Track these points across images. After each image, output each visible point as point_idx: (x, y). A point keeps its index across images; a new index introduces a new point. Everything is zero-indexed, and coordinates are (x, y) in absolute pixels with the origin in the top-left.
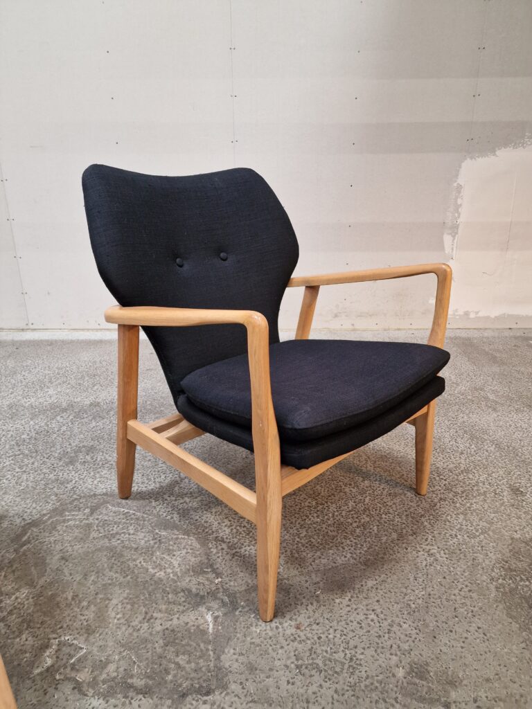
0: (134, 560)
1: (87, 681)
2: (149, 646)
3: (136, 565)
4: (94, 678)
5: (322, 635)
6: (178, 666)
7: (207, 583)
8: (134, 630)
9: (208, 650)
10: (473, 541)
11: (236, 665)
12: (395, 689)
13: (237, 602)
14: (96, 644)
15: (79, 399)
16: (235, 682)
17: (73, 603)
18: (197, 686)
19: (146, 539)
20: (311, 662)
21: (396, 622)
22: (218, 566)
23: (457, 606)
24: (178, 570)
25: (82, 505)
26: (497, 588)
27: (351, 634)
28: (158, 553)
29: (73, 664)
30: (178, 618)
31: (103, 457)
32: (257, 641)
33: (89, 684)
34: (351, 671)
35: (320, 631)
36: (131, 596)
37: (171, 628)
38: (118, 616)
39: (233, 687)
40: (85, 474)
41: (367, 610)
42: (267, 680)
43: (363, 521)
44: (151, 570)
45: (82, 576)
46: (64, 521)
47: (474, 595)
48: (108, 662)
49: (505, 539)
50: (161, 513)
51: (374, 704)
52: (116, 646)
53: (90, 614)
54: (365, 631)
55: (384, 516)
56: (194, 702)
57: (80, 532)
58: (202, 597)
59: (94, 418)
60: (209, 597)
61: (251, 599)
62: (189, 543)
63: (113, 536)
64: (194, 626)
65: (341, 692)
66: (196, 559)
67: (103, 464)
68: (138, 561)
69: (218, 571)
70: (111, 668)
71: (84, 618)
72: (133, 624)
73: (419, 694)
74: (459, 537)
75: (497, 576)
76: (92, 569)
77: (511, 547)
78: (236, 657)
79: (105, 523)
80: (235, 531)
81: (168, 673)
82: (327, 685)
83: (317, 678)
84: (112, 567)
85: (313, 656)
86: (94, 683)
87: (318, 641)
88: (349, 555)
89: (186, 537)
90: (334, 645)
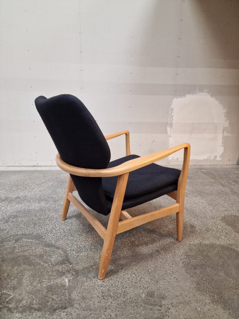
0: (35, 260)
1: (14, 307)
2: (41, 292)
3: (36, 262)
4: (17, 306)
5: (113, 284)
6: (53, 299)
7: (66, 267)
8: (34, 287)
9: (65, 292)
10: (175, 246)
11: (77, 297)
12: (141, 302)
13: (78, 274)
14: (17, 293)
15: (10, 196)
16: (76, 304)
17: (7, 278)
18: (61, 306)
19: (40, 252)
20: (108, 294)
21: (143, 277)
22: (71, 260)
23: (167, 270)
24: (54, 263)
25: (11, 239)
26: (182, 262)
27: (125, 283)
28: (45, 257)
29: (8, 301)
30: (53, 281)
31: (21, 219)
32: (87, 288)
33: (14, 308)
34: (124, 296)
35: (112, 282)
36: (33, 274)
37: (50, 285)
38: (27, 282)
39: (76, 305)
40: (13, 227)
41: (132, 273)
42: (90, 302)
43: (132, 240)
44: (42, 263)
45: (11, 267)
46: (3, 246)
47: (174, 266)
48: (23, 300)
49: (187, 244)
50: (47, 241)
51: (132, 308)
52: (26, 293)
53: (15, 282)
54: (130, 281)
55: (140, 238)
56: (59, 312)
57: (11, 250)
58: (64, 273)
59: (17, 203)
60: (67, 273)
61: (84, 272)
62: (59, 252)
63: (25, 251)
64: (60, 284)
65: (119, 304)
66: (62, 258)
67: (21, 222)
68: (36, 260)
69: (71, 262)
70: (24, 302)
71: (12, 283)
72: (34, 284)
73: (150, 303)
74: (169, 244)
75: (183, 258)
76: (16, 264)
77: (189, 248)
78: (77, 294)
79: (22, 246)
80: (79, 246)
81: (49, 302)
82: (114, 302)
83: (110, 300)
84: (25, 263)
85: (109, 292)
86: (16, 308)
87: (111, 286)
88: (126, 253)
89: (58, 250)
90: (118, 287)
